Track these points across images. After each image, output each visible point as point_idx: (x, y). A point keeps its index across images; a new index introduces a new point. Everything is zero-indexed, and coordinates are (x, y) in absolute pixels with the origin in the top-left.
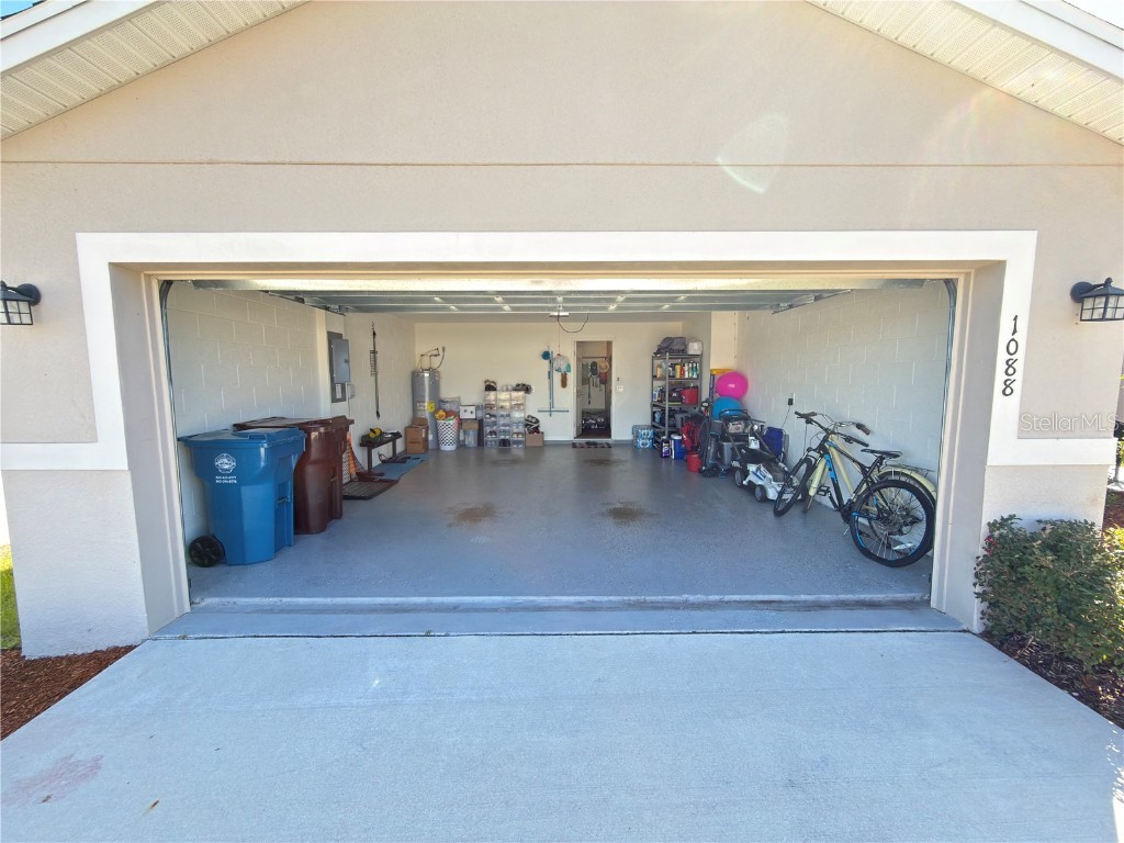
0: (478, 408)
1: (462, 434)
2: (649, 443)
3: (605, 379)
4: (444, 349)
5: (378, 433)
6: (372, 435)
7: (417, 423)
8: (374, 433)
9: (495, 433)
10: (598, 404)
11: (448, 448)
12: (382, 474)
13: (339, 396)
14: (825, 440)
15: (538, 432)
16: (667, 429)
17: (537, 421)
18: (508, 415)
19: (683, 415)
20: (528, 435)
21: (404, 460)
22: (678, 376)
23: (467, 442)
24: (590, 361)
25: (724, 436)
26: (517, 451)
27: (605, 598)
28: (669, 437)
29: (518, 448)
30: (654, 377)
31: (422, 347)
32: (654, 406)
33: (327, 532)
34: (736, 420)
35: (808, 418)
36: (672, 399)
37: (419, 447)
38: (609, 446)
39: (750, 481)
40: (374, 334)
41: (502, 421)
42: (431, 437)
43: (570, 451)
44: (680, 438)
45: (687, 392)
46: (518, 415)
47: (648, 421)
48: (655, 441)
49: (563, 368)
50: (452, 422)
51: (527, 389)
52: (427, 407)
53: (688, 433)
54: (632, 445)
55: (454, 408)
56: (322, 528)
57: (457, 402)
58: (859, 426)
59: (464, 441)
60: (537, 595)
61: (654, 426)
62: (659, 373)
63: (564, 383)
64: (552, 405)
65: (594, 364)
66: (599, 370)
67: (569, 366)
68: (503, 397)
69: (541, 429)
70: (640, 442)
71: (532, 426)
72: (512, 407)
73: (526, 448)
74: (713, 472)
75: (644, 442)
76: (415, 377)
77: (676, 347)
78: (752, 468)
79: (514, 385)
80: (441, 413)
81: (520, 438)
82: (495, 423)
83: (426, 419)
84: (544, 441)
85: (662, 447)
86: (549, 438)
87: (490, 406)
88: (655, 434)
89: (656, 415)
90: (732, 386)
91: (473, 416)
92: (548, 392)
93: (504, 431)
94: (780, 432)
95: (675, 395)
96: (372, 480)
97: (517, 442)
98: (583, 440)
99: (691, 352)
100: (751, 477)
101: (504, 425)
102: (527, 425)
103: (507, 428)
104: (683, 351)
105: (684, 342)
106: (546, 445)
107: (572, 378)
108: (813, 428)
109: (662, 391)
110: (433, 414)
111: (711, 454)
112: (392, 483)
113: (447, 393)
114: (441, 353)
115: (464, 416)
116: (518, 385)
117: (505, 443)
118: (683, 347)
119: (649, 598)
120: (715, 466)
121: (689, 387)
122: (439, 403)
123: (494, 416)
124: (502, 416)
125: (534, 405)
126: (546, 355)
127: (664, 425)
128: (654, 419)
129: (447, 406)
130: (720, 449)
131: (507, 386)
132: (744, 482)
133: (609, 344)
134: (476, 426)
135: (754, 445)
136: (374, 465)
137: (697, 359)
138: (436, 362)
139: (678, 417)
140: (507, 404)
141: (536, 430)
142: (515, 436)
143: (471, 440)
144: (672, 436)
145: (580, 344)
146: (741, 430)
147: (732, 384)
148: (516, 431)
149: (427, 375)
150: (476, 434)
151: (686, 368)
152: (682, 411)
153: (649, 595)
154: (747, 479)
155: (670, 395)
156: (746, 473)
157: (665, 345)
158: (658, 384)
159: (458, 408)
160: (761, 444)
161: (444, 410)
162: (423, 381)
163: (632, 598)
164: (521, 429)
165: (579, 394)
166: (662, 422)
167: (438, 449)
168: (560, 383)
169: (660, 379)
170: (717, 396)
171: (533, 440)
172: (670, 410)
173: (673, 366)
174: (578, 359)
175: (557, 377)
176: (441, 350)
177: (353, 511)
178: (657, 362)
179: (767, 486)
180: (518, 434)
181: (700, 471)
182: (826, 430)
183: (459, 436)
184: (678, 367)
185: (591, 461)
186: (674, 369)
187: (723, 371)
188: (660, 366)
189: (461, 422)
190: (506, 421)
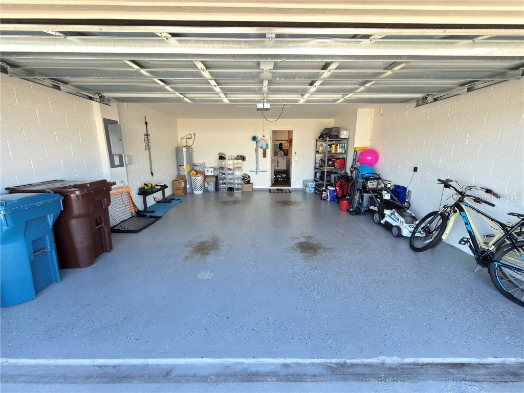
0: (215, 169)
1: (206, 184)
2: (313, 190)
3: (287, 153)
4: (194, 135)
5: (150, 186)
6: (146, 187)
7: (180, 178)
8: (148, 186)
9: (225, 183)
10: (283, 167)
11: (198, 192)
12: (153, 212)
13: (117, 162)
14: (461, 200)
15: (250, 183)
16: (325, 183)
17: (249, 177)
18: (233, 174)
19: (336, 175)
20: (244, 185)
21: (170, 202)
22: (333, 151)
23: (209, 189)
24: (279, 143)
25: (365, 189)
26: (237, 194)
27: (308, 361)
28: (326, 188)
29: (238, 192)
30: (317, 152)
31: (182, 133)
32: (316, 169)
33: (94, 265)
34: (372, 179)
35: (446, 184)
36: (329, 165)
37: (181, 192)
38: (290, 192)
39: (386, 221)
40: (146, 123)
41: (229, 177)
42: (188, 186)
43: (268, 194)
44: (334, 189)
45: (338, 161)
46: (238, 174)
47: (312, 177)
48: (316, 189)
49: (264, 147)
50: (200, 178)
51: (243, 158)
52: (185, 170)
53: (340, 187)
54: (303, 191)
55: (201, 169)
56: (91, 262)
57: (203, 166)
58: (488, 191)
59: (208, 188)
60: (244, 357)
61: (315, 181)
62: (320, 149)
63: (265, 155)
64: (257, 168)
65: (281, 144)
66: (284, 148)
67: (267, 145)
68: (229, 163)
69: (251, 182)
70: (308, 189)
71: (246, 180)
72: (235, 169)
73: (243, 193)
74: (357, 212)
75: (311, 189)
76: (178, 151)
77: (333, 134)
78: (387, 212)
79: (236, 156)
80: (194, 172)
81: (240, 186)
82: (224, 178)
83: (185, 176)
84: (253, 188)
85: (322, 194)
86: (255, 186)
87: (222, 168)
88: (317, 185)
89: (317, 174)
90: (369, 158)
91: (213, 174)
92: (255, 160)
93: (230, 183)
94: (404, 189)
95: (330, 163)
96: (145, 216)
97: (238, 189)
98: (275, 188)
99: (342, 137)
100: (387, 219)
101: (230, 179)
102: (243, 179)
103: (232, 181)
104: (337, 136)
105: (338, 130)
106: (254, 190)
107: (269, 152)
108: (450, 191)
109: (322, 161)
110: (189, 173)
111: (357, 201)
112: (158, 218)
113: (197, 160)
114: (193, 137)
115: (207, 174)
116: (238, 156)
117: (231, 189)
118: (337, 134)
119: (349, 361)
120: (358, 208)
121: (339, 158)
122: (193, 166)
123: (224, 174)
124: (229, 174)
125: (247, 168)
126: (254, 139)
127: (323, 180)
128: (316, 176)
129: (197, 169)
130: (362, 198)
131: (232, 157)
132: (382, 222)
133: (290, 132)
134: (214, 179)
135: (387, 196)
136: (148, 205)
137: (346, 141)
138: (190, 142)
139: (333, 176)
140: (231, 167)
141: (249, 182)
142: (236, 185)
143: (211, 187)
144: (328, 187)
145: (274, 132)
146: (375, 186)
147: (369, 156)
148: (237, 182)
149: (184, 150)
150: (214, 184)
151: (338, 147)
152: (335, 173)
153: (348, 359)
154: (384, 220)
155: (328, 163)
156: (383, 216)
157: (326, 132)
158: (319, 156)
159: (203, 169)
160: (391, 196)
161: (196, 171)
162: (183, 152)
163: (334, 361)
164: (240, 181)
165: (273, 161)
166: (322, 178)
167: (193, 193)
168: (262, 155)
169: (320, 153)
170: (358, 164)
171: (247, 188)
172: (327, 172)
173: (330, 145)
174: (273, 141)
175: (261, 151)
176: (193, 135)
177: (121, 243)
178: (319, 143)
179: (401, 227)
180: (238, 184)
181: (348, 211)
182: (460, 193)
183: (204, 185)
184: (333, 146)
185: (280, 202)
186: (331, 147)
187: (363, 149)
188: (322, 145)
189: (205, 177)
190: (231, 177)
